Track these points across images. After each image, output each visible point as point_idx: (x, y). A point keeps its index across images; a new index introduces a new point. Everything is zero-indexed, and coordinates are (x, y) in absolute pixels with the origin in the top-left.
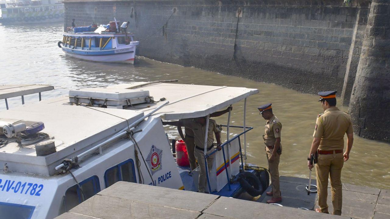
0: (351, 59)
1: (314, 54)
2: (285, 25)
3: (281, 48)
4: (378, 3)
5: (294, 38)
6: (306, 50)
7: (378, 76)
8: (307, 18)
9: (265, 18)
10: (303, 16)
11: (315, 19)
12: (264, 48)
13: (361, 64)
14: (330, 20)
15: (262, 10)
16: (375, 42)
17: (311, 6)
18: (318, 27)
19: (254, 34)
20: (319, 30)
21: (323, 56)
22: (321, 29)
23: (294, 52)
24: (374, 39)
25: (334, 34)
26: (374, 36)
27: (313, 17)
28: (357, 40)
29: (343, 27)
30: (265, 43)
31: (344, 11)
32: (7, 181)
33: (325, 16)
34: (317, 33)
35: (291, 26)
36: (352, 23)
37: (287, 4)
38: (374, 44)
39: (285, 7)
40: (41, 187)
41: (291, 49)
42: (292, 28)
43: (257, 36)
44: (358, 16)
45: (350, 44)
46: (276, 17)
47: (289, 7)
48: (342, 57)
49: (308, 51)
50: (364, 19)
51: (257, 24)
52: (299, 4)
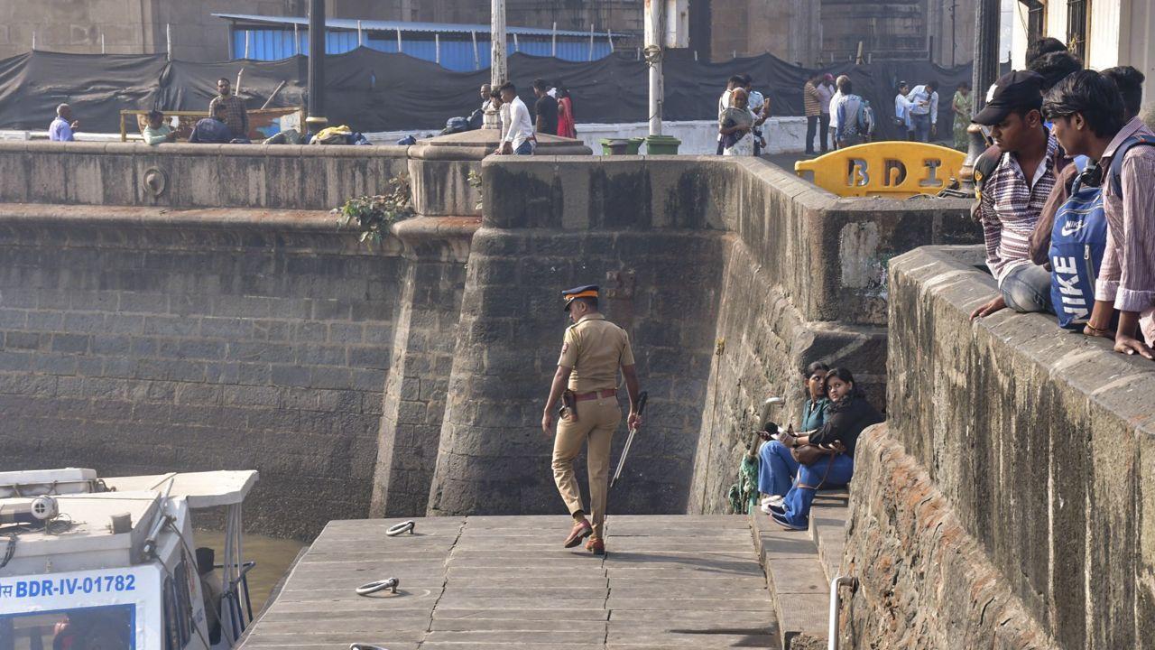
0: (396, 414)
1: (262, 407)
2: (141, 314)
3: (129, 391)
4: (490, 255)
5: (180, 355)
6: (231, 395)
7: (503, 450)
8: (227, 289)
9: (56, 286)
10: (212, 282)
11: (256, 292)
12: (55, 395)
13: (454, 421)
14: (311, 294)
15: (40, 260)
16: (488, 357)
17: (239, 250)
18: (269, 319)
19: (7, 345)
20: (272, 328)
21: (291, 412)
22: (281, 326)
23: (181, 402)
24: (486, 352)
25: (328, 340)
26: (486, 343)
27: (250, 286)
28: (412, 355)
29: (357, 317)
30: (57, 376)
31: (357, 267)
32: (62, 581)
33: (293, 282)
34: (267, 336)
35: (168, 315)
36: (387, 302)
37: (145, 239)
38: (486, 363)
39: (136, 251)
40: (130, 579)
41: (170, 394)
42: (171, 321)
43: (21, 351)
44: (409, 283)
45: (386, 370)
46: (103, 286)
47: (156, 252)
48: (362, 412)
49: (238, 398)
50: (429, 293)
51: (20, 310)
52: (192, 241)
